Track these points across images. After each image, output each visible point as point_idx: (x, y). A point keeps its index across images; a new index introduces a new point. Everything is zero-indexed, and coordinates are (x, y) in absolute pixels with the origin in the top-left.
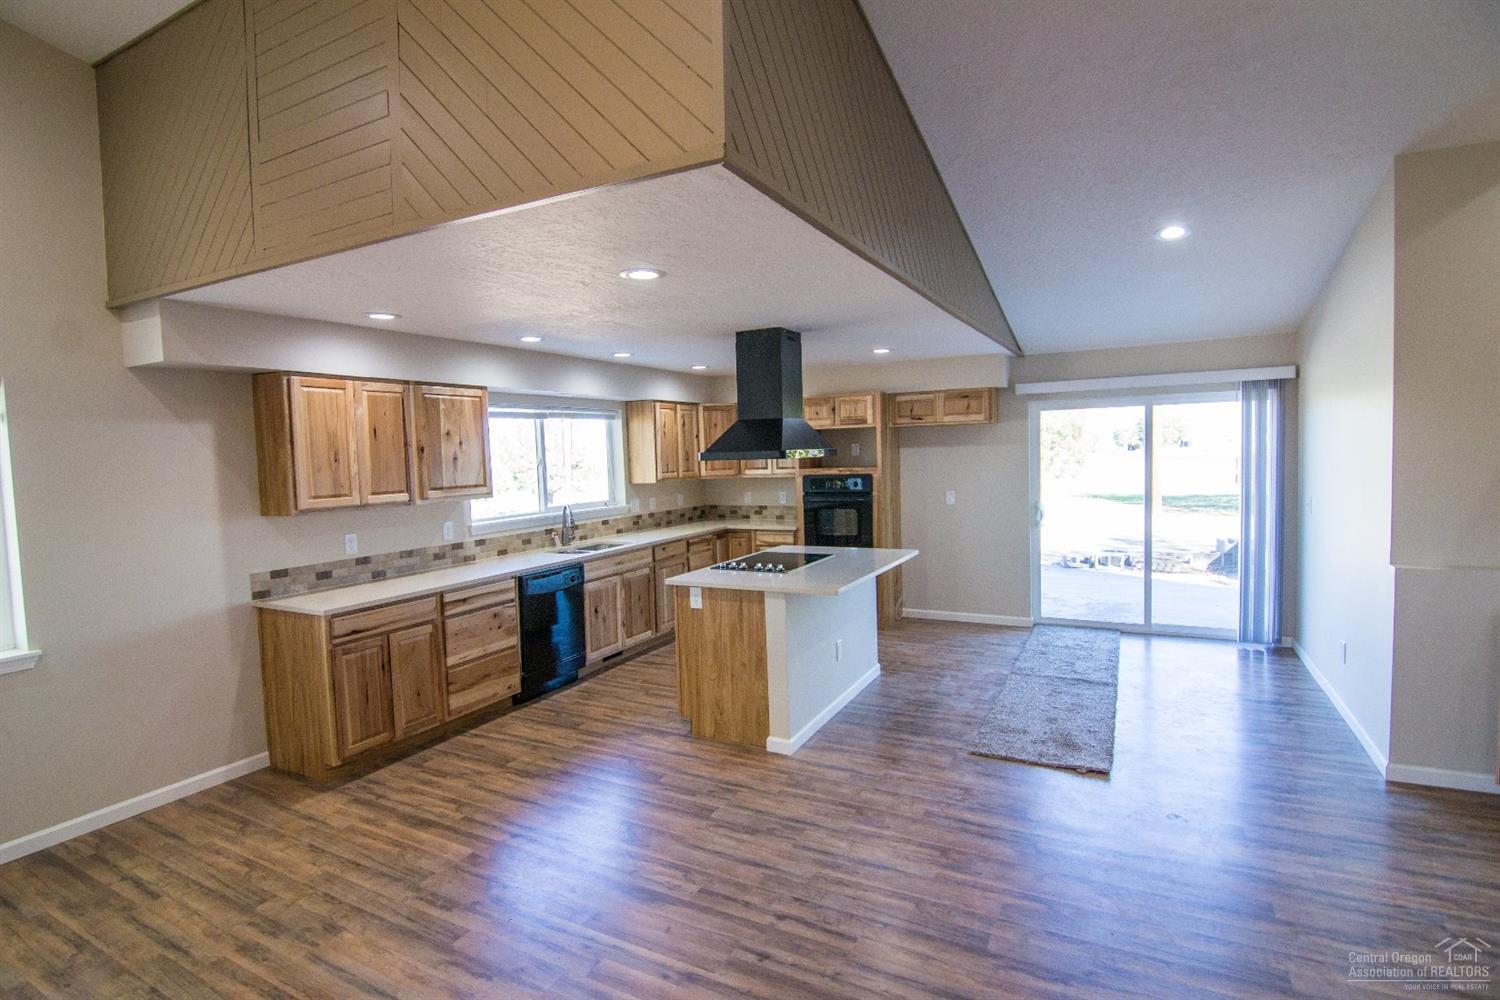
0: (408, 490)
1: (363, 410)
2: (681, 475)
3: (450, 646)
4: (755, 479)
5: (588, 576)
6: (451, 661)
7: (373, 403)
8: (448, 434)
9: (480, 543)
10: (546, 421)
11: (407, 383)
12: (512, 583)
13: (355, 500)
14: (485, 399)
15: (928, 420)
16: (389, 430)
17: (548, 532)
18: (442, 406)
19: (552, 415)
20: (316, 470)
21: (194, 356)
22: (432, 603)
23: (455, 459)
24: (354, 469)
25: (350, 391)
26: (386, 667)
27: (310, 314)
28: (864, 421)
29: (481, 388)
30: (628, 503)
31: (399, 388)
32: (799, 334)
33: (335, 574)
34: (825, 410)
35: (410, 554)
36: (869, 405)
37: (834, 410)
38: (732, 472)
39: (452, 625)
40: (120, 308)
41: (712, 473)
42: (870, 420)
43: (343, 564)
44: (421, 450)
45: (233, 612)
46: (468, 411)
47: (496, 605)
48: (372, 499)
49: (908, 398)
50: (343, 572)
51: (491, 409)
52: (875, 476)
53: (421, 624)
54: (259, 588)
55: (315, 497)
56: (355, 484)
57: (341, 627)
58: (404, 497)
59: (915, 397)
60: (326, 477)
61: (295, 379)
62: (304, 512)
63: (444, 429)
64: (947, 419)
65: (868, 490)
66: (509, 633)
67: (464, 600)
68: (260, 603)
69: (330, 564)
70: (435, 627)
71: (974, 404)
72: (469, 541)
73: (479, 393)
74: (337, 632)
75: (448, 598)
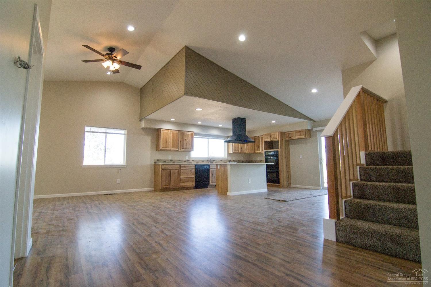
0: (178, 148)
1: (171, 135)
2: (240, 152)
3: (181, 174)
4: (258, 153)
5: (210, 167)
6: (181, 177)
7: (173, 134)
8: (186, 139)
9: (193, 160)
10: (209, 139)
11: (179, 131)
12: (194, 166)
13: (169, 149)
14: (193, 134)
15: (292, 138)
16: (175, 138)
17: (208, 160)
18: (185, 135)
19: (210, 138)
20: (163, 144)
21: (148, 126)
22: (179, 166)
23: (187, 144)
24: (169, 144)
25: (170, 131)
26: (170, 175)
27: (164, 120)
28: (276, 138)
29: (193, 132)
30: (228, 157)
31: (178, 131)
32: (245, 119)
33: (166, 162)
34: (269, 137)
35: (179, 160)
36: (277, 134)
37: (270, 136)
38: (253, 152)
39: (182, 170)
40: (140, 120)
41: (248, 152)
42: (277, 138)
43: (168, 160)
44: (181, 142)
45: (151, 164)
46: (190, 136)
47: (191, 169)
48: (172, 149)
49: (288, 133)
50: (168, 162)
51: (194, 136)
52: (279, 151)
53: (176, 169)
54: (155, 162)
55: (163, 148)
56: (169, 146)
57: (163, 167)
58: (177, 149)
59: (289, 133)
60: (165, 145)
61: (161, 129)
62: (161, 150)
63: (185, 138)
64: (297, 137)
65: (277, 154)
66: (193, 175)
67: (184, 167)
68: (155, 164)
69: (166, 160)
70: (179, 170)
71: (302, 133)
72: (191, 160)
73: (192, 133)
74: (162, 167)
75: (181, 166)
